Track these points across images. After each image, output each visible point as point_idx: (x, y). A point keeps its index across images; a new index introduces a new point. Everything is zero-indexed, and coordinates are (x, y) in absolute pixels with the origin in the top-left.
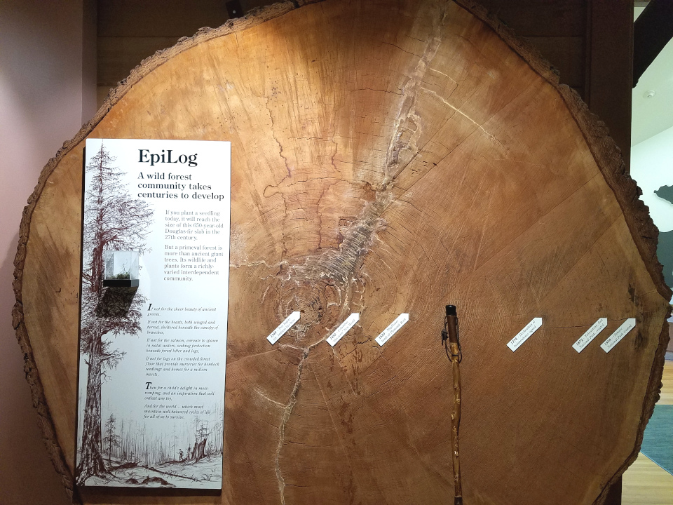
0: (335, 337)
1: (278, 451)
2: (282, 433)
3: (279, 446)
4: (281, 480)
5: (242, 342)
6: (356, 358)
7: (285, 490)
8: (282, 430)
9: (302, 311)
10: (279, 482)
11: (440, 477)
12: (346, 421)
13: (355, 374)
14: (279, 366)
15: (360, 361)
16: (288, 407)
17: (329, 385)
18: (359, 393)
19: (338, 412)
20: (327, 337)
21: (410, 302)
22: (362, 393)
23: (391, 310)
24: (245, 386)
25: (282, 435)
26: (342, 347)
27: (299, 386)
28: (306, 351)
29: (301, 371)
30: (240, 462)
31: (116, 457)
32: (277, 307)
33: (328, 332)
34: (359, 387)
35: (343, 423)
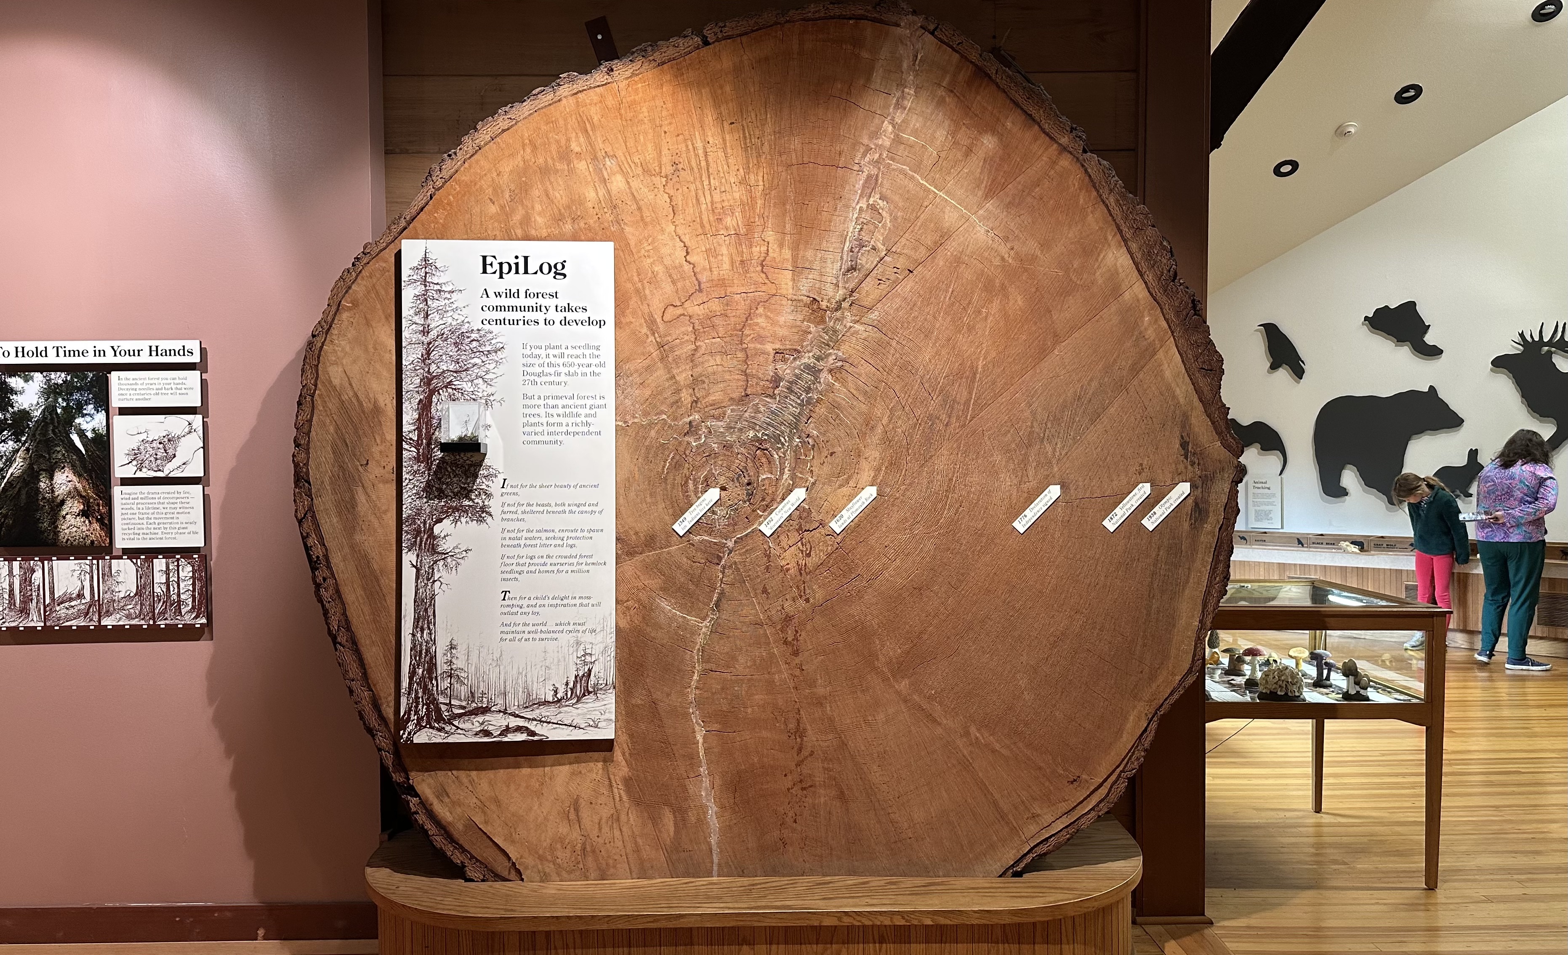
0: (772, 524)
1: (693, 684)
2: (698, 659)
3: (696, 677)
4: (699, 724)
5: (636, 533)
6: (802, 551)
7: (705, 738)
8: (698, 655)
9: (723, 489)
10: (697, 728)
11: (923, 710)
12: (790, 639)
13: (801, 574)
14: (692, 567)
15: (809, 555)
16: (706, 623)
17: (765, 591)
18: (807, 600)
19: (779, 627)
20: (760, 524)
21: (878, 470)
22: (811, 600)
23: (852, 483)
24: (643, 596)
25: (698, 662)
26: (782, 537)
27: (722, 594)
28: (730, 544)
29: (723, 573)
30: (639, 702)
31: (460, 700)
32: (686, 482)
33: (761, 516)
34: (808, 591)
35: (786, 642)
